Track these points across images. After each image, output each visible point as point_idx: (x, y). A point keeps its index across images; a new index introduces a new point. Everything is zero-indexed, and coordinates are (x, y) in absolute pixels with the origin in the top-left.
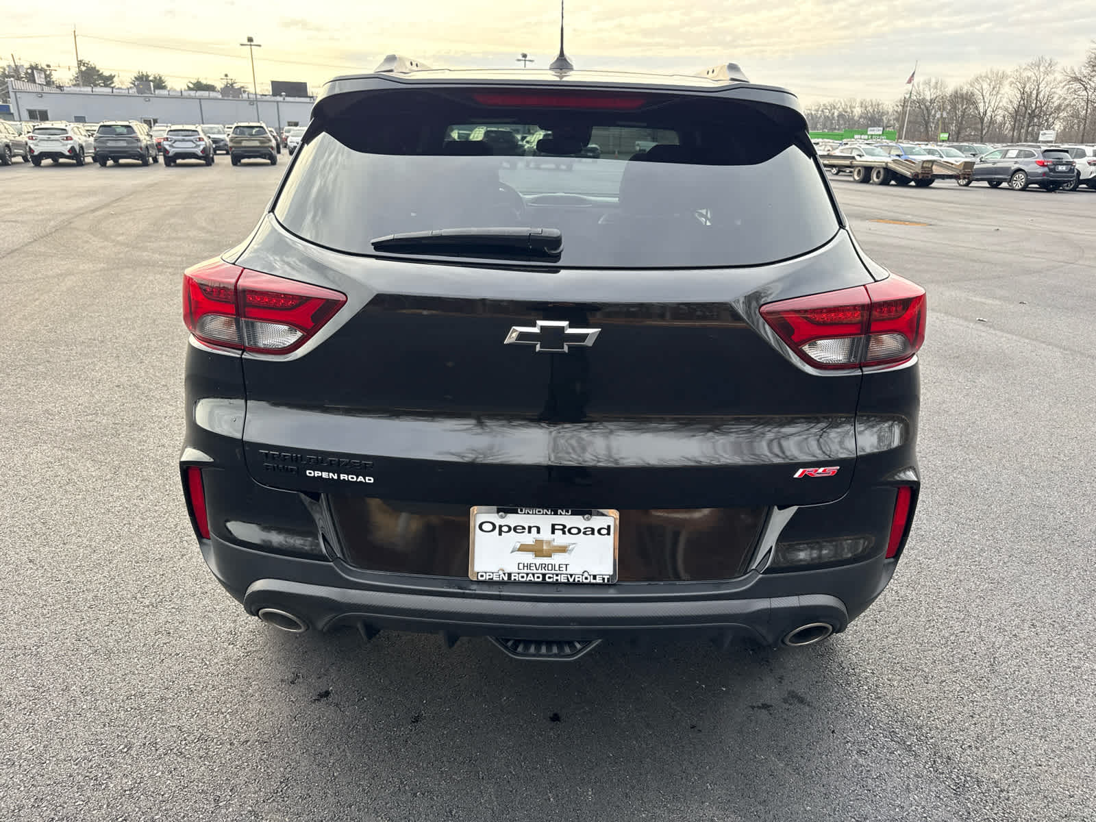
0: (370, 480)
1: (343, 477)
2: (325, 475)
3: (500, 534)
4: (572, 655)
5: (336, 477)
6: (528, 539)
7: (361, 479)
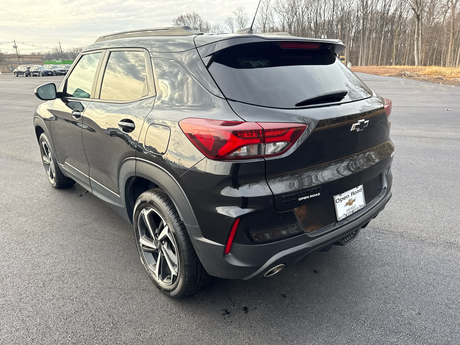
0: (319, 194)
1: (311, 196)
2: (305, 198)
3: (341, 202)
4: (354, 236)
5: (308, 198)
6: (347, 201)
7: (316, 195)
